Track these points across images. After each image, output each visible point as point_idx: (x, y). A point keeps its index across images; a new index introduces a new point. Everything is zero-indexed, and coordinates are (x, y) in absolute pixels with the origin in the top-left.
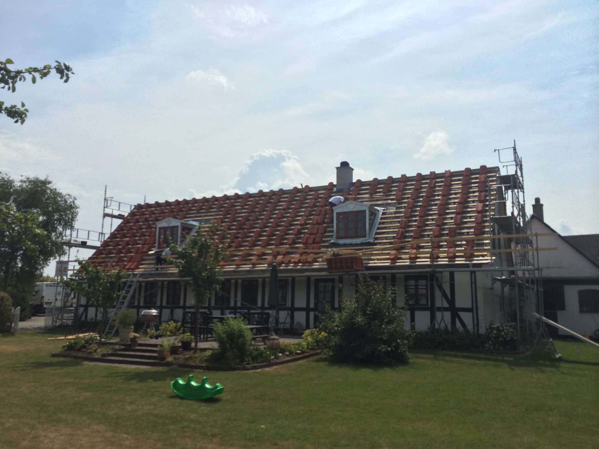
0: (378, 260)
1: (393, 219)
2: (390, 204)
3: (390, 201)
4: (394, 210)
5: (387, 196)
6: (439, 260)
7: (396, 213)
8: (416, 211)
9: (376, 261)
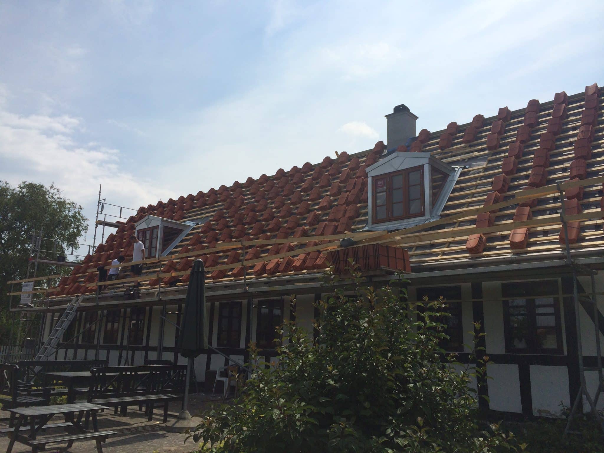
0: (444, 254)
1: (481, 180)
2: (476, 157)
3: (476, 154)
4: (484, 166)
5: (471, 146)
6: (584, 244)
7: (486, 170)
8: (528, 161)
9: (439, 257)
